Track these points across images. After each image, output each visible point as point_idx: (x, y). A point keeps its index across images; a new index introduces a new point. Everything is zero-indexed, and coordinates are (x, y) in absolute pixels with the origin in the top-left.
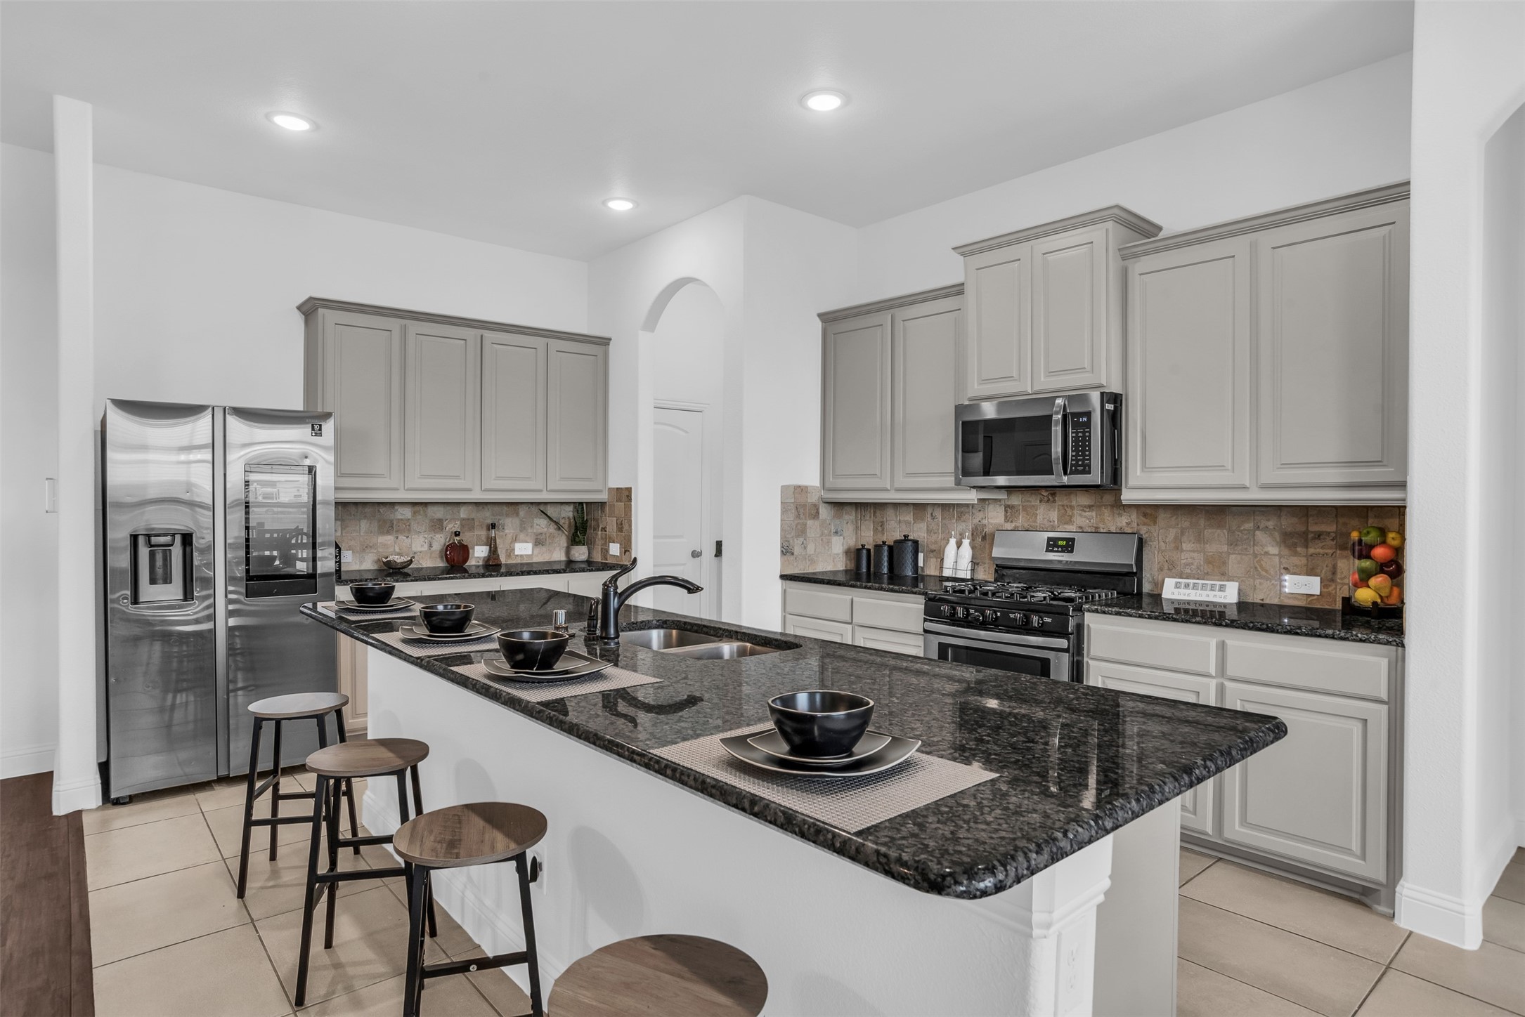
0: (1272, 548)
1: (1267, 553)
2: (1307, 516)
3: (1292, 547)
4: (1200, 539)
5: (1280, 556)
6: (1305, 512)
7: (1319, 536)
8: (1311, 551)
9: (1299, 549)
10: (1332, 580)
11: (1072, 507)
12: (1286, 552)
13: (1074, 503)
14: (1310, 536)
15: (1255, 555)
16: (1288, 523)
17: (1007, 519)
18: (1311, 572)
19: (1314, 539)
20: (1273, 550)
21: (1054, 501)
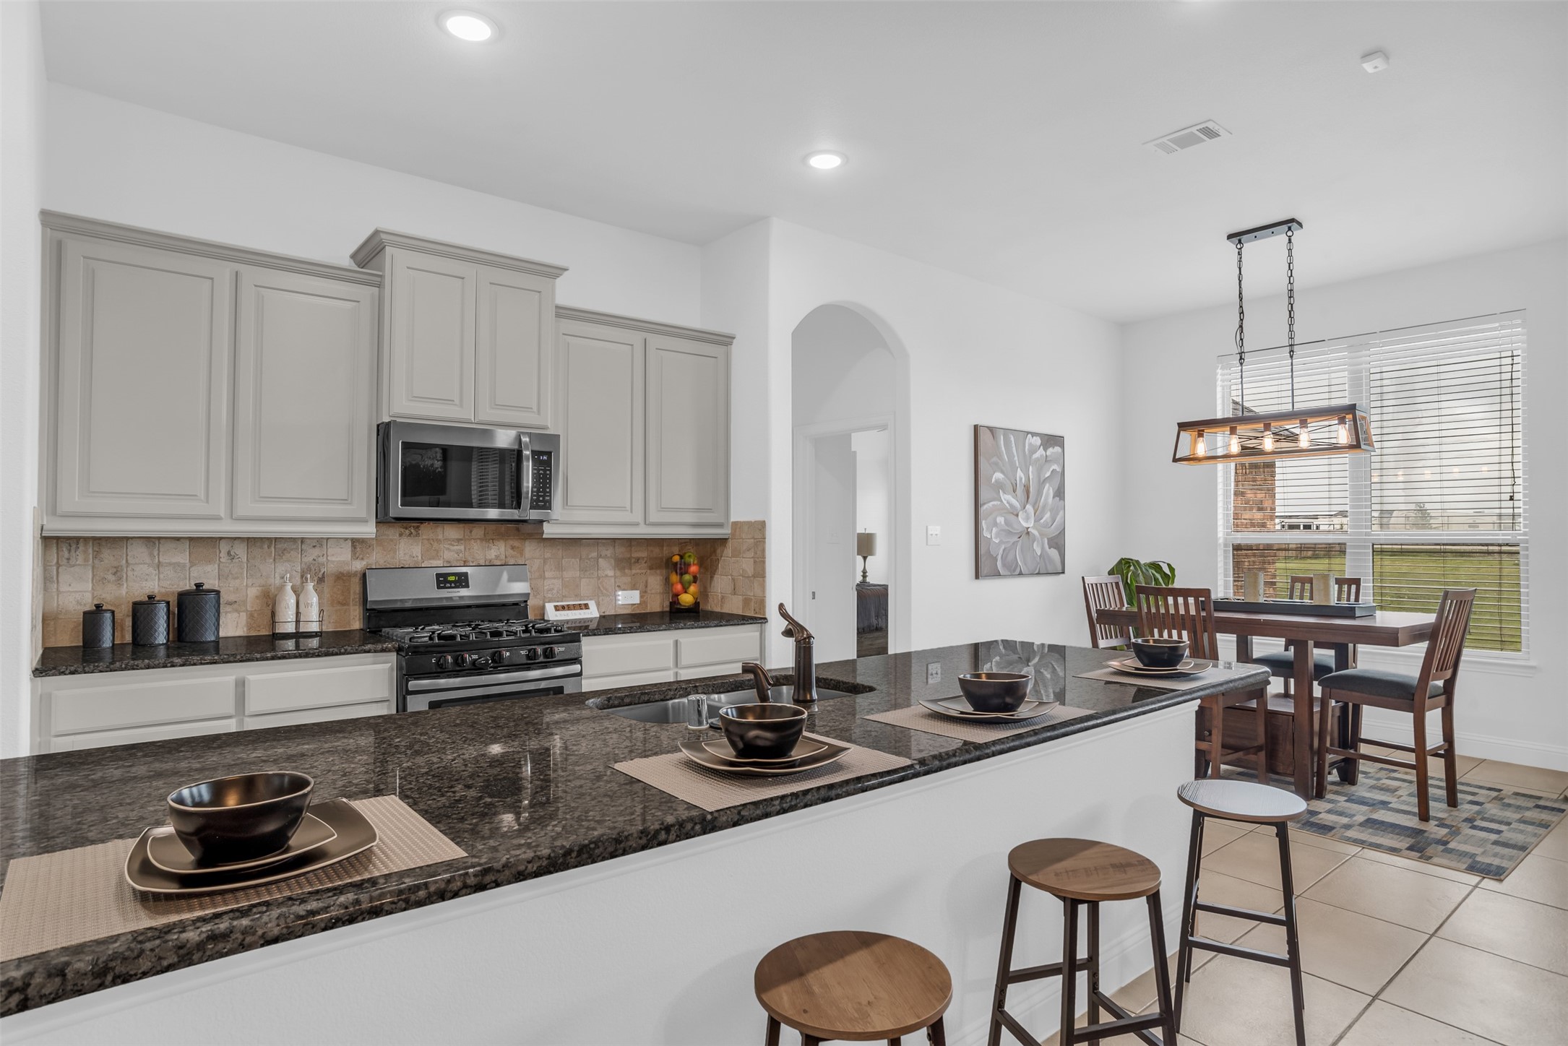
0: (607, 569)
1: (607, 576)
2: (630, 546)
3: (622, 569)
4: (560, 568)
5: (615, 577)
6: (630, 542)
7: (638, 560)
8: (634, 571)
9: (626, 571)
10: (646, 592)
11: (439, 541)
12: (618, 573)
13: (440, 537)
14: (633, 560)
15: (599, 578)
16: (620, 551)
17: (355, 556)
18: (633, 588)
19: (635, 562)
20: (611, 573)
21: (418, 535)
